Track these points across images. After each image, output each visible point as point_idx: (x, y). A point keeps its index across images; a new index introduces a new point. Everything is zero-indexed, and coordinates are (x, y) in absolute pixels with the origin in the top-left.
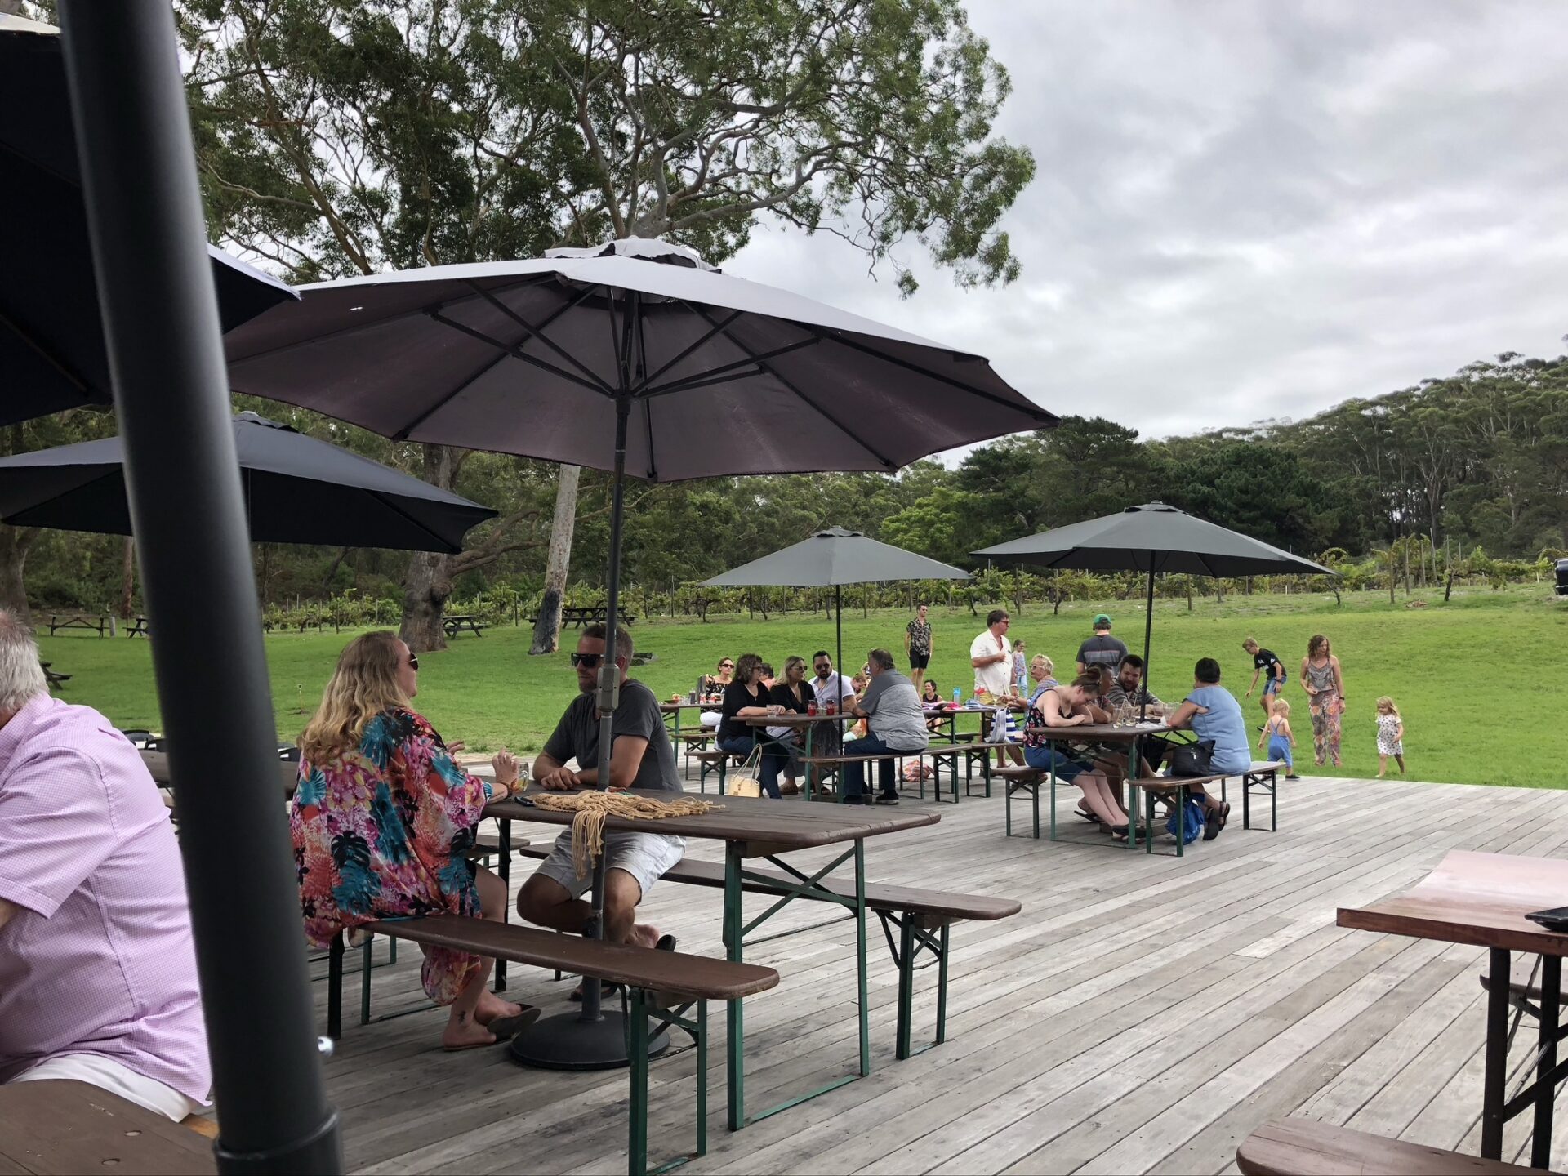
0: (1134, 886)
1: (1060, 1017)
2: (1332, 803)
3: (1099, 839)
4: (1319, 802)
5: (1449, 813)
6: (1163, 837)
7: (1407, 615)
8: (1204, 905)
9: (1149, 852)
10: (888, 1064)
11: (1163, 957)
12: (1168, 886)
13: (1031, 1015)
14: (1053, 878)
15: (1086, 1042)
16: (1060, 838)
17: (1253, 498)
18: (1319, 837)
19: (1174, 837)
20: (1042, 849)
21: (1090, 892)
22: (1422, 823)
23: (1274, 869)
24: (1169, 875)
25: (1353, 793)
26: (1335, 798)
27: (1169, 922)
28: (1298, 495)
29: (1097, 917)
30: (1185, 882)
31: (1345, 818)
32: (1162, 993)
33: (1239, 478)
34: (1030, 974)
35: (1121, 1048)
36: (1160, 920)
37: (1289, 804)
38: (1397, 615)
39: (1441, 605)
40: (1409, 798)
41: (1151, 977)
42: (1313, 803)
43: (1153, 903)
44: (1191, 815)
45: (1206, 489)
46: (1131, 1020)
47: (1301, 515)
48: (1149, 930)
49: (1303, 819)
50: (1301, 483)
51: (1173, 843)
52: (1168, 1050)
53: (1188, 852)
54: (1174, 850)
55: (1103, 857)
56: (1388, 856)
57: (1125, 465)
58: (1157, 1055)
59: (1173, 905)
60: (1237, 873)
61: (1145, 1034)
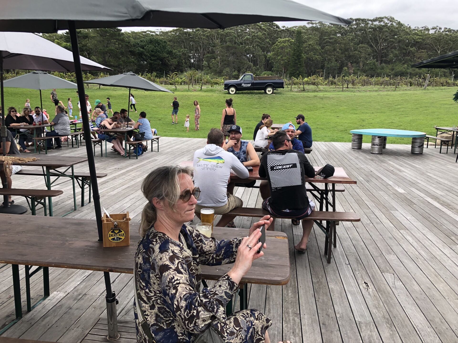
0: (127, 167)
1: (114, 195)
2: (172, 144)
3: (117, 156)
4: (169, 144)
5: (195, 146)
6: (133, 154)
7: (192, 93)
8: (142, 170)
9: (130, 158)
10: (80, 208)
11: (134, 182)
12: (135, 166)
13: (108, 195)
14: (108, 166)
15: (120, 199)
16: (108, 156)
17: (155, 54)
18: (168, 153)
19: (135, 154)
20: (104, 159)
21: (117, 169)
22: (189, 148)
23: (158, 161)
24: (134, 164)
25: (176, 141)
26: (172, 143)
27: (135, 174)
28: (167, 54)
29: (119, 175)
30: (138, 165)
31: (174, 148)
32: (135, 189)
33: (151, 47)
34: (106, 188)
35: (127, 199)
36: (133, 174)
37: (162, 145)
38: (190, 93)
39: (200, 91)
40: (188, 142)
41: (132, 186)
42: (167, 144)
43: (131, 170)
44: (139, 149)
45: (142, 49)
46: (128, 194)
47: (168, 60)
48: (131, 176)
49: (164, 148)
50: (168, 50)
51: (135, 156)
52: (136, 199)
53: (139, 158)
54: (135, 158)
55: (119, 160)
56: (182, 156)
57: (118, 39)
58: (134, 200)
59: (136, 171)
60: (149, 162)
61: (132, 196)
